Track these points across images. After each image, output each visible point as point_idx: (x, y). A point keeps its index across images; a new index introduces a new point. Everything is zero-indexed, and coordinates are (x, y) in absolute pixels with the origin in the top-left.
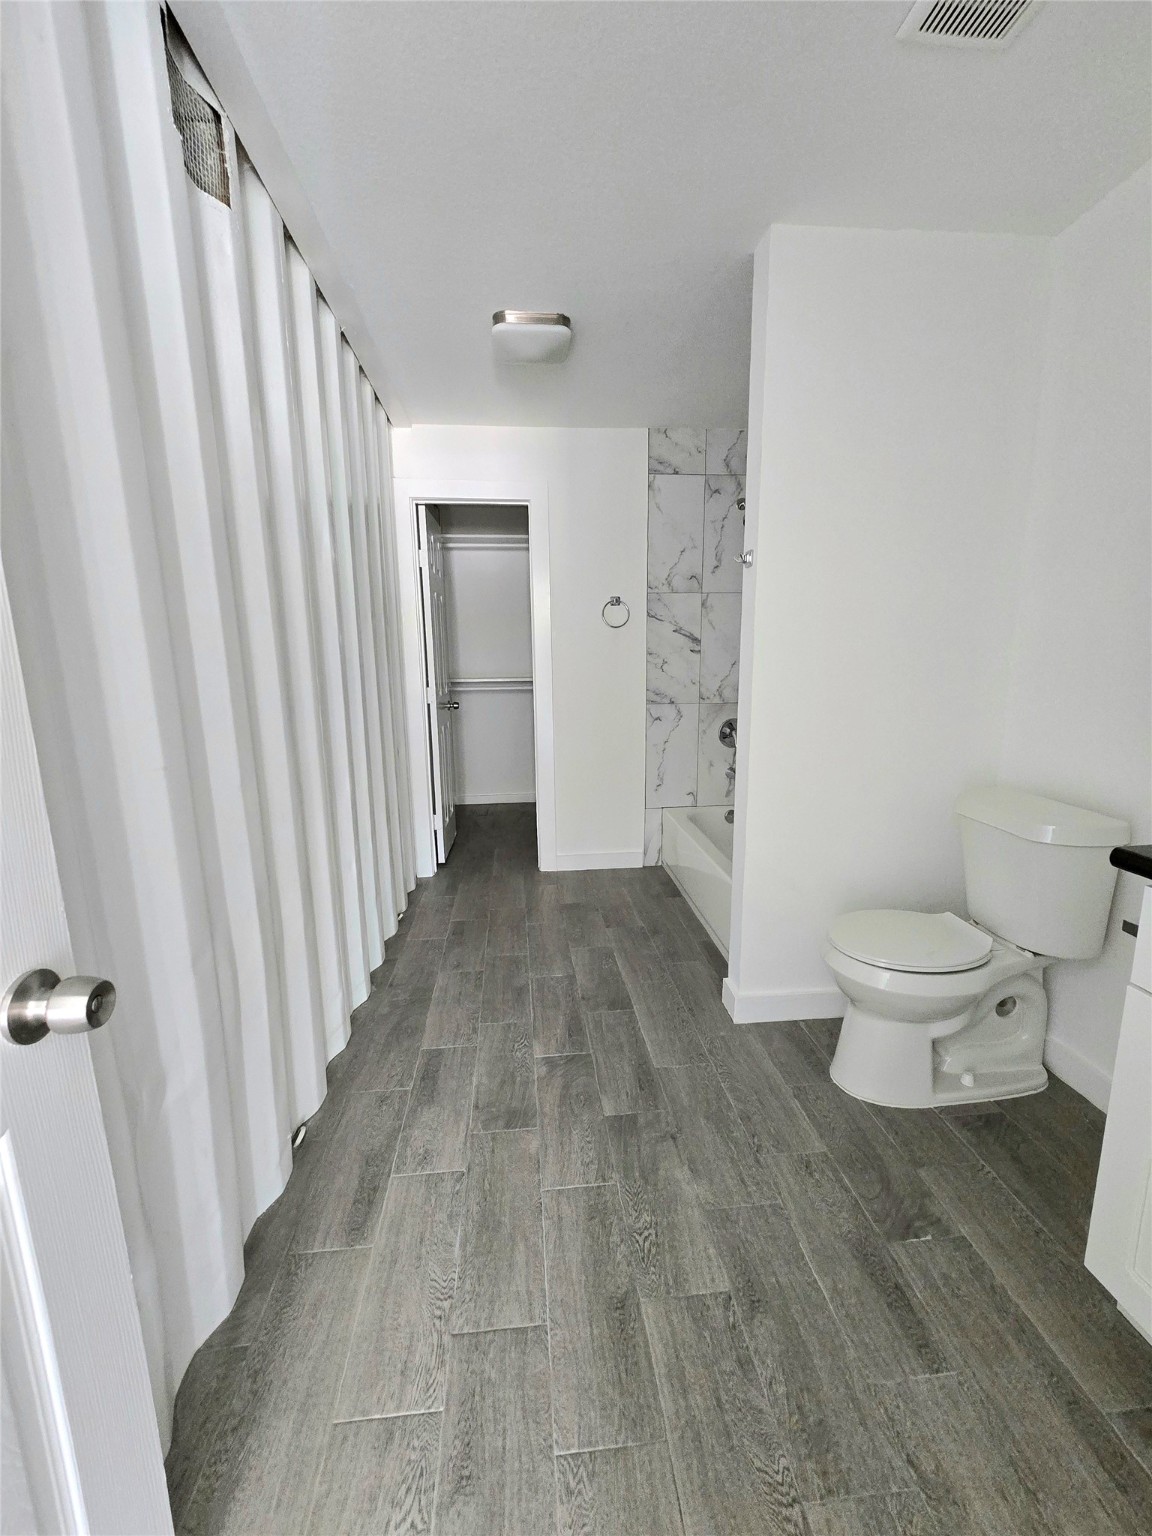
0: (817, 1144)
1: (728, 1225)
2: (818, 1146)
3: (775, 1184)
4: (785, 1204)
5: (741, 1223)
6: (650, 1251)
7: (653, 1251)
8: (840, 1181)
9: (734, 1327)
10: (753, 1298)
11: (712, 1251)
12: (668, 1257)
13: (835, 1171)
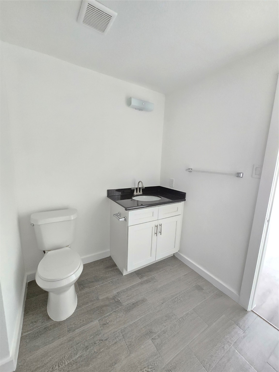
0: (95, 323)
1: (133, 344)
2: (96, 322)
3: (114, 333)
4: (121, 329)
5: (131, 340)
6: (151, 368)
7: (150, 367)
8: (108, 316)
9: (158, 336)
10: (150, 333)
11: (143, 347)
12: (150, 361)
13: (105, 317)
